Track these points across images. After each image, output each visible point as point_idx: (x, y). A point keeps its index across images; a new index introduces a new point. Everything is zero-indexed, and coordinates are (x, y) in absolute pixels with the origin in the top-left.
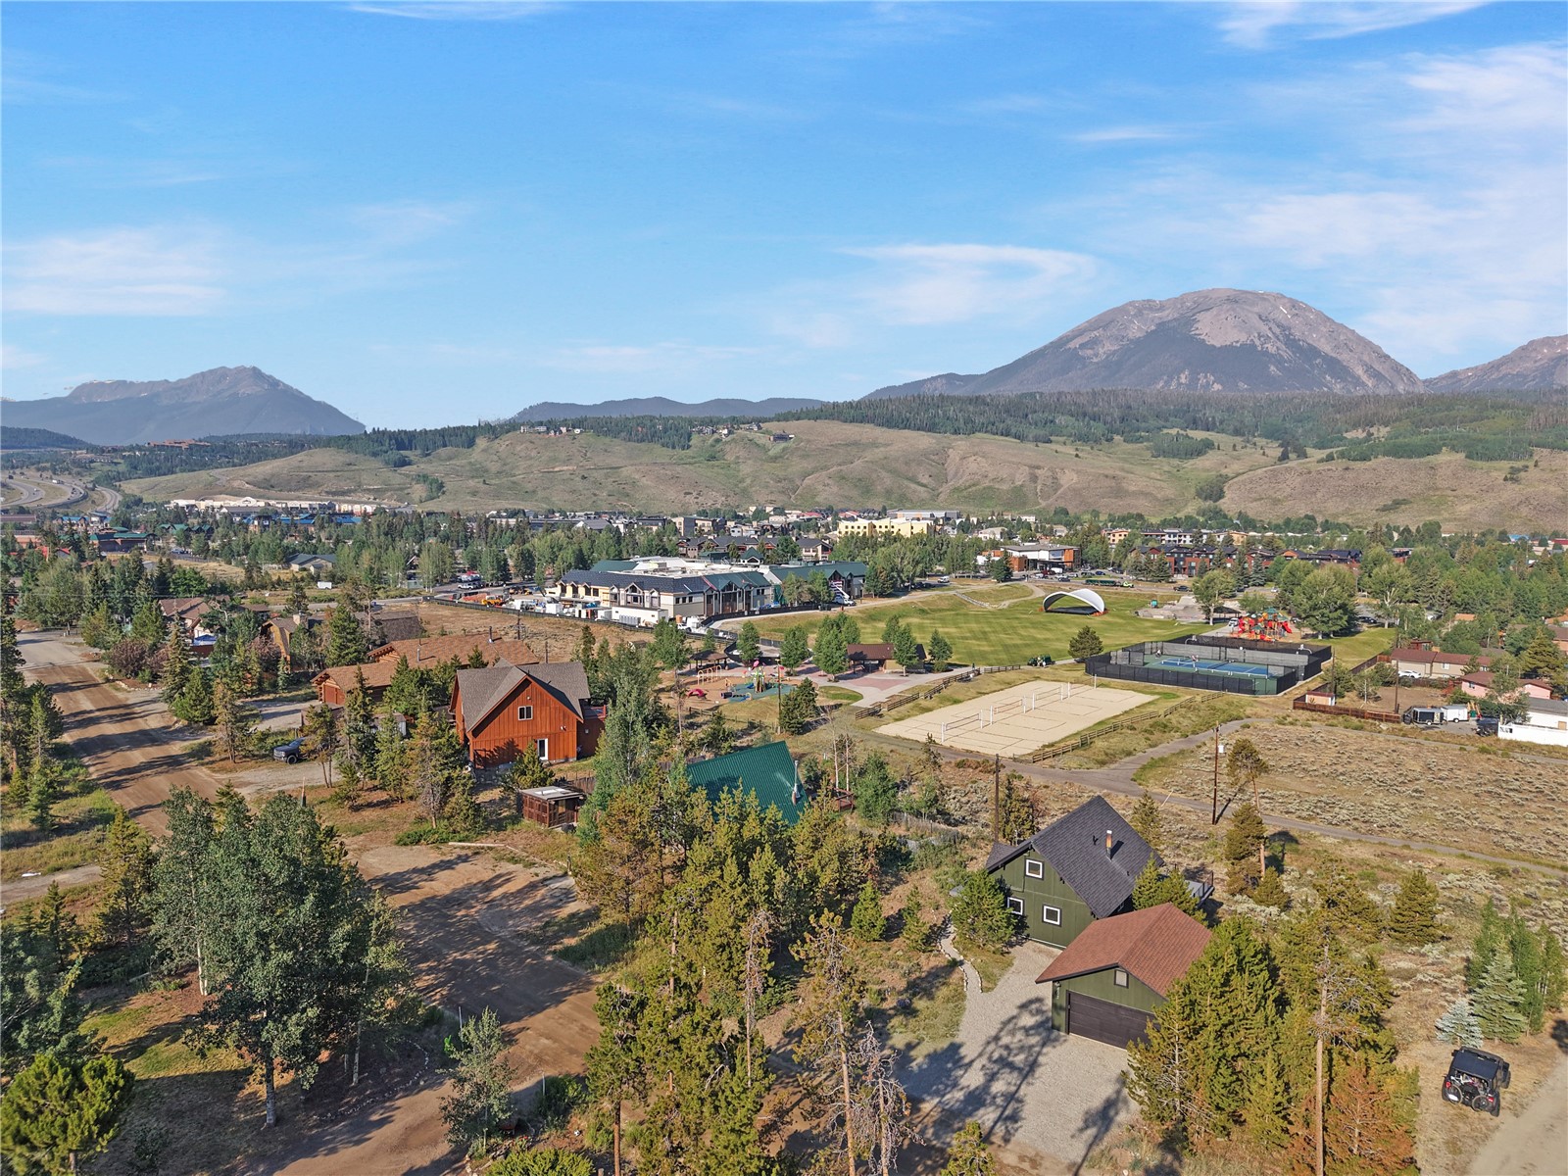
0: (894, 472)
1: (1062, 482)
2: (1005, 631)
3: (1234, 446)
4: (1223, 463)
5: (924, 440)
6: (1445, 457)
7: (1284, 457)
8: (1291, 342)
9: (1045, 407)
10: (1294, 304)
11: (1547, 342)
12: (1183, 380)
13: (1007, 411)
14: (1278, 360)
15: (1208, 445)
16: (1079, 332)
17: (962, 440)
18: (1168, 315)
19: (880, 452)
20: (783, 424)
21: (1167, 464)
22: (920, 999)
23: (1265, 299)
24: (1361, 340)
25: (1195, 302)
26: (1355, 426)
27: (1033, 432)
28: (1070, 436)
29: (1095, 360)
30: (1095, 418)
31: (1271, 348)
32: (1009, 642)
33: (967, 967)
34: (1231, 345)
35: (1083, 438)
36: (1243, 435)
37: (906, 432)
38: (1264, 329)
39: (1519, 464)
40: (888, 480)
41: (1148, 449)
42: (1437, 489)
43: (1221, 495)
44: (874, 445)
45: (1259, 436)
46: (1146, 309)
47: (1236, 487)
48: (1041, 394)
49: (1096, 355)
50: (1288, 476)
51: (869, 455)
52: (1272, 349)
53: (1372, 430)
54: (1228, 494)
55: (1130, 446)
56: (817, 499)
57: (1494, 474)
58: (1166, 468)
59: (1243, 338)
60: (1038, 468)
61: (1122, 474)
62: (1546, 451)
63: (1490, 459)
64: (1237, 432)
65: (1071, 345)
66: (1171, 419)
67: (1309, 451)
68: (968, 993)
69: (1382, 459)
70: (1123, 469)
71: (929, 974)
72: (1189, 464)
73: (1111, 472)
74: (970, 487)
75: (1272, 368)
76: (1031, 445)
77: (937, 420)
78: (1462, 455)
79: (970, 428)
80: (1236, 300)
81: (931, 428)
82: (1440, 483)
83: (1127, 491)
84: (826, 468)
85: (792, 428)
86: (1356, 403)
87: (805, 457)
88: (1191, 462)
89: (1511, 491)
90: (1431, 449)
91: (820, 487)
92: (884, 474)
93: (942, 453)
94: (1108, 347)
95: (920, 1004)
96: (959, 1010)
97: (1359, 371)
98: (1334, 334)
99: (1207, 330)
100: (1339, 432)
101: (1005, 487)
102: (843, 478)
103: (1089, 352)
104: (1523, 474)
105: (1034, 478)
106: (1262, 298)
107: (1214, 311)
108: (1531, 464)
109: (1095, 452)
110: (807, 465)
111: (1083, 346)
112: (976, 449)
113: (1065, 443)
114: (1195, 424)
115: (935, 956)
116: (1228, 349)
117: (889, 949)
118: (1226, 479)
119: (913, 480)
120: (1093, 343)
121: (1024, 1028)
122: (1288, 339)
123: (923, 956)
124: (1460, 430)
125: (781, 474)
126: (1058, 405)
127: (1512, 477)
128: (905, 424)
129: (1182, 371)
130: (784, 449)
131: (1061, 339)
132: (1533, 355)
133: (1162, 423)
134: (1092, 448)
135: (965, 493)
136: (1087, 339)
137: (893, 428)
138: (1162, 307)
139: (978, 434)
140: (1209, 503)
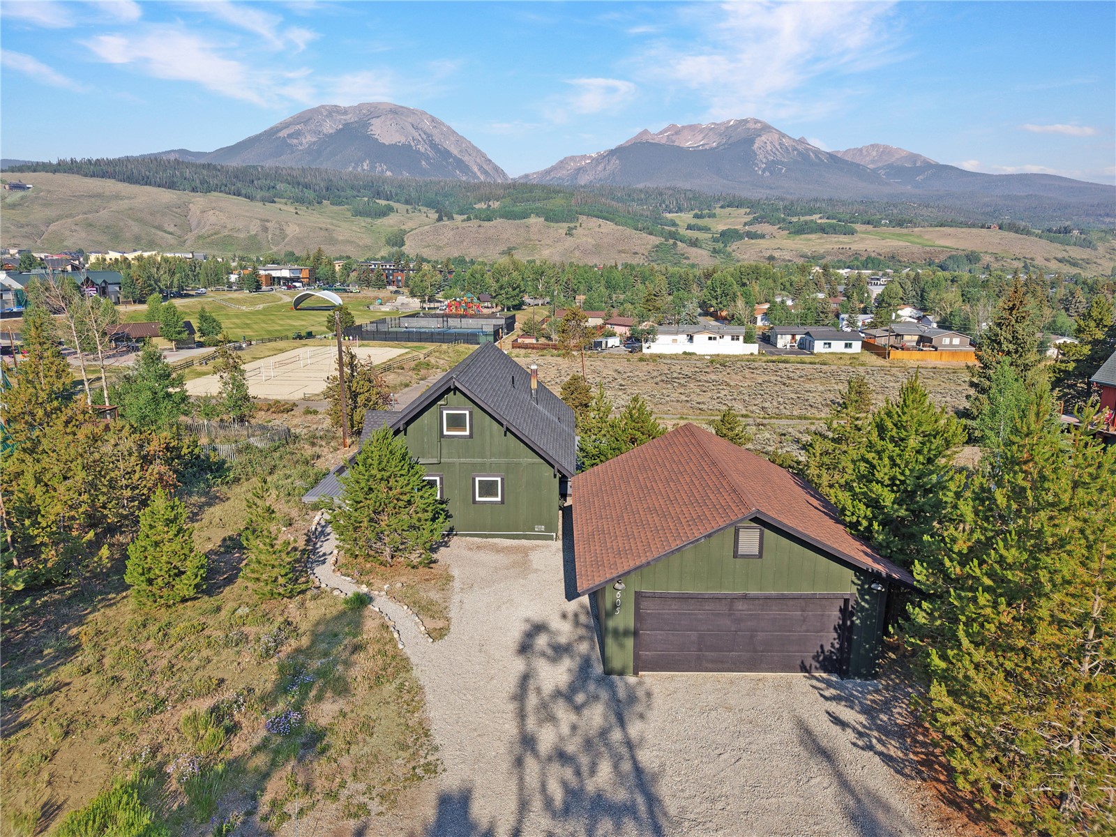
0: (140, 221)
1: (288, 232)
2: (264, 322)
3: (407, 210)
4: (401, 221)
5: (166, 196)
6: (533, 220)
7: (440, 219)
8: (434, 146)
9: (267, 176)
10: (433, 120)
11: (573, 158)
12: (365, 167)
13: (236, 177)
14: (427, 158)
15: (390, 209)
16: (286, 125)
17: (200, 197)
18: (350, 118)
19: (124, 204)
20: (18, 175)
21: (363, 221)
22: (319, 698)
23: (414, 113)
24: (475, 148)
25: (368, 110)
26: (480, 201)
27: (260, 194)
28: (290, 198)
29: (300, 148)
30: (307, 186)
31: (421, 148)
32: (271, 329)
33: (382, 604)
34: (396, 144)
35: (299, 200)
36: (412, 204)
37: (148, 188)
38: (416, 135)
39: (572, 225)
40: (136, 228)
41: (348, 210)
42: (531, 240)
43: (403, 244)
44: (117, 197)
45: (422, 205)
46: (334, 111)
47: (411, 238)
48: (262, 167)
49: (301, 144)
50: (445, 230)
51: (114, 206)
52: (422, 150)
53: (490, 203)
54: (407, 243)
55: (335, 208)
56: (65, 244)
57: (560, 231)
58: (363, 224)
59: (403, 140)
60: (268, 221)
61: (334, 228)
62: (585, 217)
63: (557, 222)
64: (407, 202)
65: (281, 134)
66: (362, 191)
67: (455, 216)
68: (408, 652)
69: (499, 220)
70: (332, 224)
71: (316, 637)
72: (379, 222)
73: (323, 226)
74: (212, 235)
75: (423, 163)
76: (260, 204)
77: (175, 180)
78: (542, 219)
79: (206, 188)
80: (396, 112)
81: (171, 185)
82: (532, 237)
83: (337, 240)
84: (71, 216)
85: (27, 178)
86: (477, 187)
87: (47, 205)
88: (380, 220)
89: (570, 242)
90: (524, 215)
91: (67, 233)
92: (131, 222)
93: (185, 206)
94: (309, 139)
95: (324, 712)
96: (412, 697)
97: (476, 169)
98: (459, 143)
99: (379, 132)
100: (471, 204)
101: (242, 235)
102: (91, 225)
103: (295, 141)
104: (574, 231)
105: (265, 229)
106: (412, 112)
107: (383, 118)
108: (578, 225)
109: (310, 211)
110: (50, 213)
111: (290, 136)
112: (214, 205)
113: (286, 204)
114: (378, 195)
115: (314, 598)
116: (393, 147)
117: (219, 609)
118: (405, 232)
119: (160, 228)
120: (297, 134)
121: (558, 694)
122: (432, 143)
123: (292, 606)
124: (538, 205)
125: (23, 220)
126: (276, 175)
127: (569, 233)
128: (146, 181)
129: (364, 161)
130: (22, 198)
131: (272, 129)
132: (566, 166)
133: (355, 193)
134: (307, 208)
135: (208, 240)
136: (292, 131)
137: (134, 183)
138: (345, 112)
139: (213, 193)
140: (396, 249)
